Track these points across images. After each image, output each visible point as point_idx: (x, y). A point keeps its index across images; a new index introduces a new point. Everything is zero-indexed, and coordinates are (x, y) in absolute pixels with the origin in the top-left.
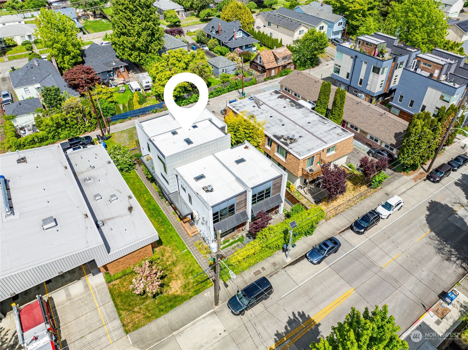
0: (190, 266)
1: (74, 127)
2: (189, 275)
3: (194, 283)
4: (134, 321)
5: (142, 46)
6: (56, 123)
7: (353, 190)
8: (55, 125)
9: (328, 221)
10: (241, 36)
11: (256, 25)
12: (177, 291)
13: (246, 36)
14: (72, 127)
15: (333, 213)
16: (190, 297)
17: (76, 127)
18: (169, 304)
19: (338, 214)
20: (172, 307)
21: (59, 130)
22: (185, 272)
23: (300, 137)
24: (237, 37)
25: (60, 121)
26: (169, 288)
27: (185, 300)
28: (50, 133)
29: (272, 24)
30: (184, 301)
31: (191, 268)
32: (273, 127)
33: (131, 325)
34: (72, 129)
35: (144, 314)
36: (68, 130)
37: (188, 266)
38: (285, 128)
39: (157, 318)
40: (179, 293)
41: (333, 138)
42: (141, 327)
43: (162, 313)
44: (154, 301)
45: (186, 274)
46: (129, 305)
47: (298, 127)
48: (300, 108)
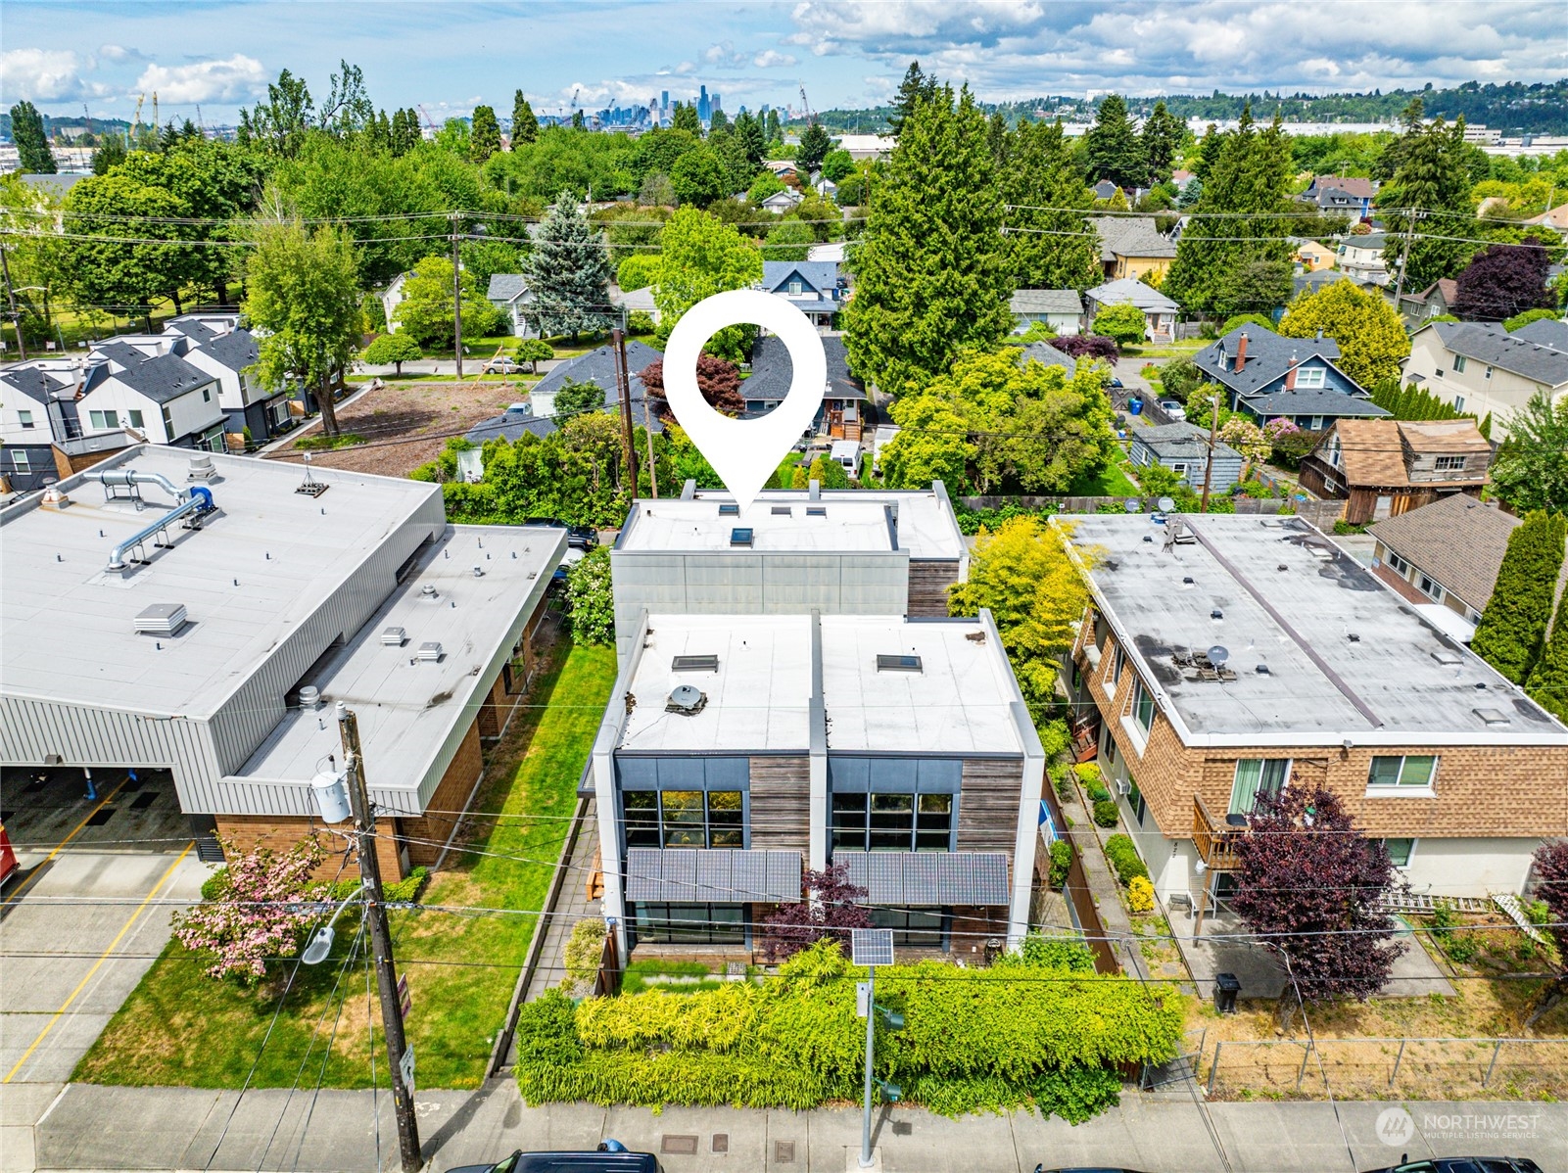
0: (477, 983)
1: (575, 496)
2: (438, 1009)
3: (427, 1040)
4: (132, 1052)
5: (923, 343)
6: (525, 467)
7: (1484, 1029)
8: (521, 473)
9: (1220, 1107)
10: (1320, 385)
11: (1410, 368)
12: (344, 1036)
13: (1339, 390)
14: (570, 496)
15: (1278, 1079)
16: (364, 1083)
17: (580, 500)
18: (279, 1063)
19: (1304, 1097)
20: (276, 1079)
21: (533, 494)
22: (438, 990)
23: (1259, 670)
24: (1297, 385)
25: (539, 462)
26: (332, 1010)
27: (337, 1082)
28: (504, 492)
29: (1468, 365)
30: (332, 1082)
31: (473, 990)
32: (1165, 614)
33: (111, 1058)
34: (566, 501)
35: (180, 1049)
36: (554, 501)
37: (469, 979)
38: (1219, 628)
39: (197, 1085)
40: (344, 1046)
41: (1435, 716)
42: (129, 1085)
43: (227, 1079)
44: (250, 1027)
45: (433, 1000)
46: (177, 995)
47: (1285, 638)
48: (1355, 588)
